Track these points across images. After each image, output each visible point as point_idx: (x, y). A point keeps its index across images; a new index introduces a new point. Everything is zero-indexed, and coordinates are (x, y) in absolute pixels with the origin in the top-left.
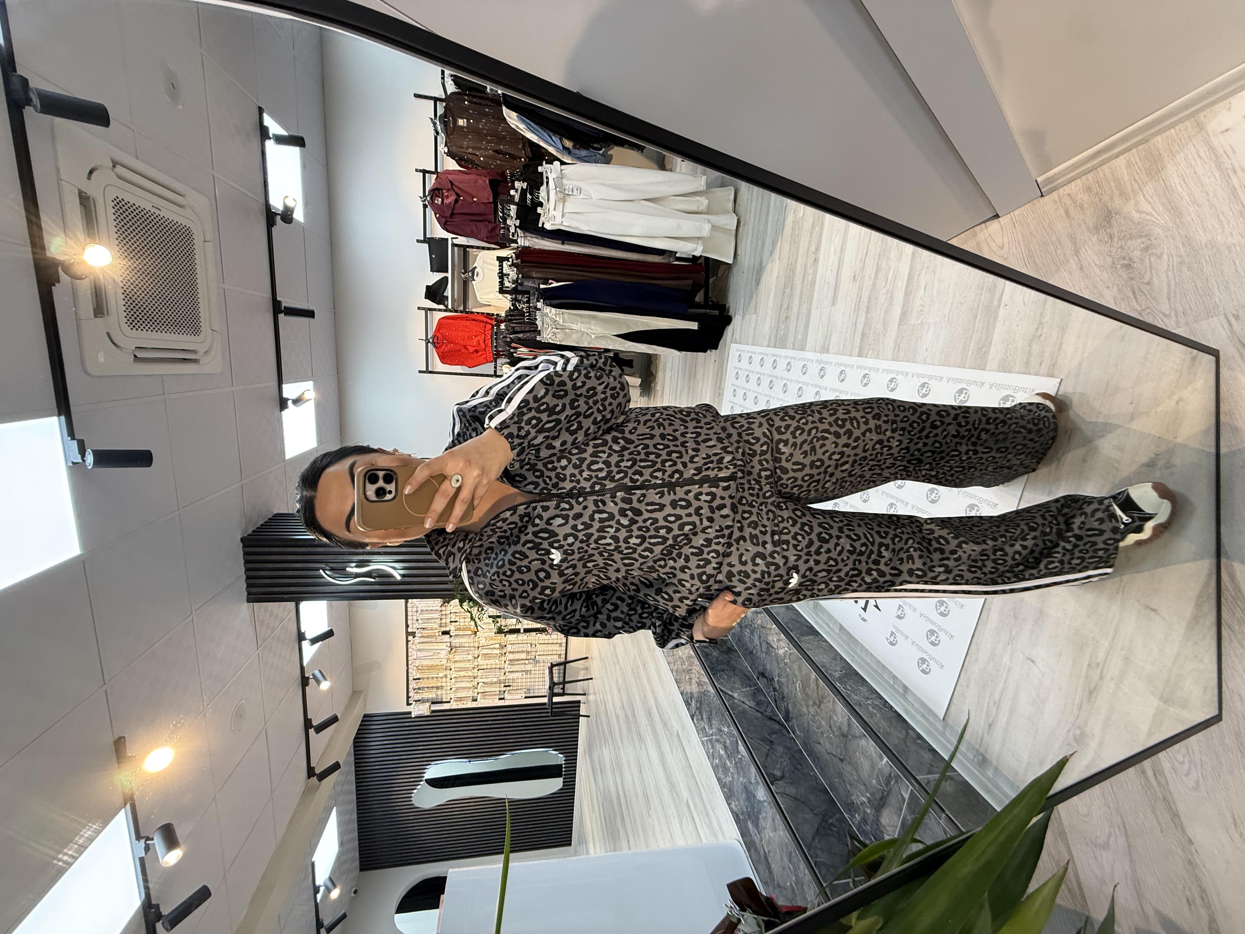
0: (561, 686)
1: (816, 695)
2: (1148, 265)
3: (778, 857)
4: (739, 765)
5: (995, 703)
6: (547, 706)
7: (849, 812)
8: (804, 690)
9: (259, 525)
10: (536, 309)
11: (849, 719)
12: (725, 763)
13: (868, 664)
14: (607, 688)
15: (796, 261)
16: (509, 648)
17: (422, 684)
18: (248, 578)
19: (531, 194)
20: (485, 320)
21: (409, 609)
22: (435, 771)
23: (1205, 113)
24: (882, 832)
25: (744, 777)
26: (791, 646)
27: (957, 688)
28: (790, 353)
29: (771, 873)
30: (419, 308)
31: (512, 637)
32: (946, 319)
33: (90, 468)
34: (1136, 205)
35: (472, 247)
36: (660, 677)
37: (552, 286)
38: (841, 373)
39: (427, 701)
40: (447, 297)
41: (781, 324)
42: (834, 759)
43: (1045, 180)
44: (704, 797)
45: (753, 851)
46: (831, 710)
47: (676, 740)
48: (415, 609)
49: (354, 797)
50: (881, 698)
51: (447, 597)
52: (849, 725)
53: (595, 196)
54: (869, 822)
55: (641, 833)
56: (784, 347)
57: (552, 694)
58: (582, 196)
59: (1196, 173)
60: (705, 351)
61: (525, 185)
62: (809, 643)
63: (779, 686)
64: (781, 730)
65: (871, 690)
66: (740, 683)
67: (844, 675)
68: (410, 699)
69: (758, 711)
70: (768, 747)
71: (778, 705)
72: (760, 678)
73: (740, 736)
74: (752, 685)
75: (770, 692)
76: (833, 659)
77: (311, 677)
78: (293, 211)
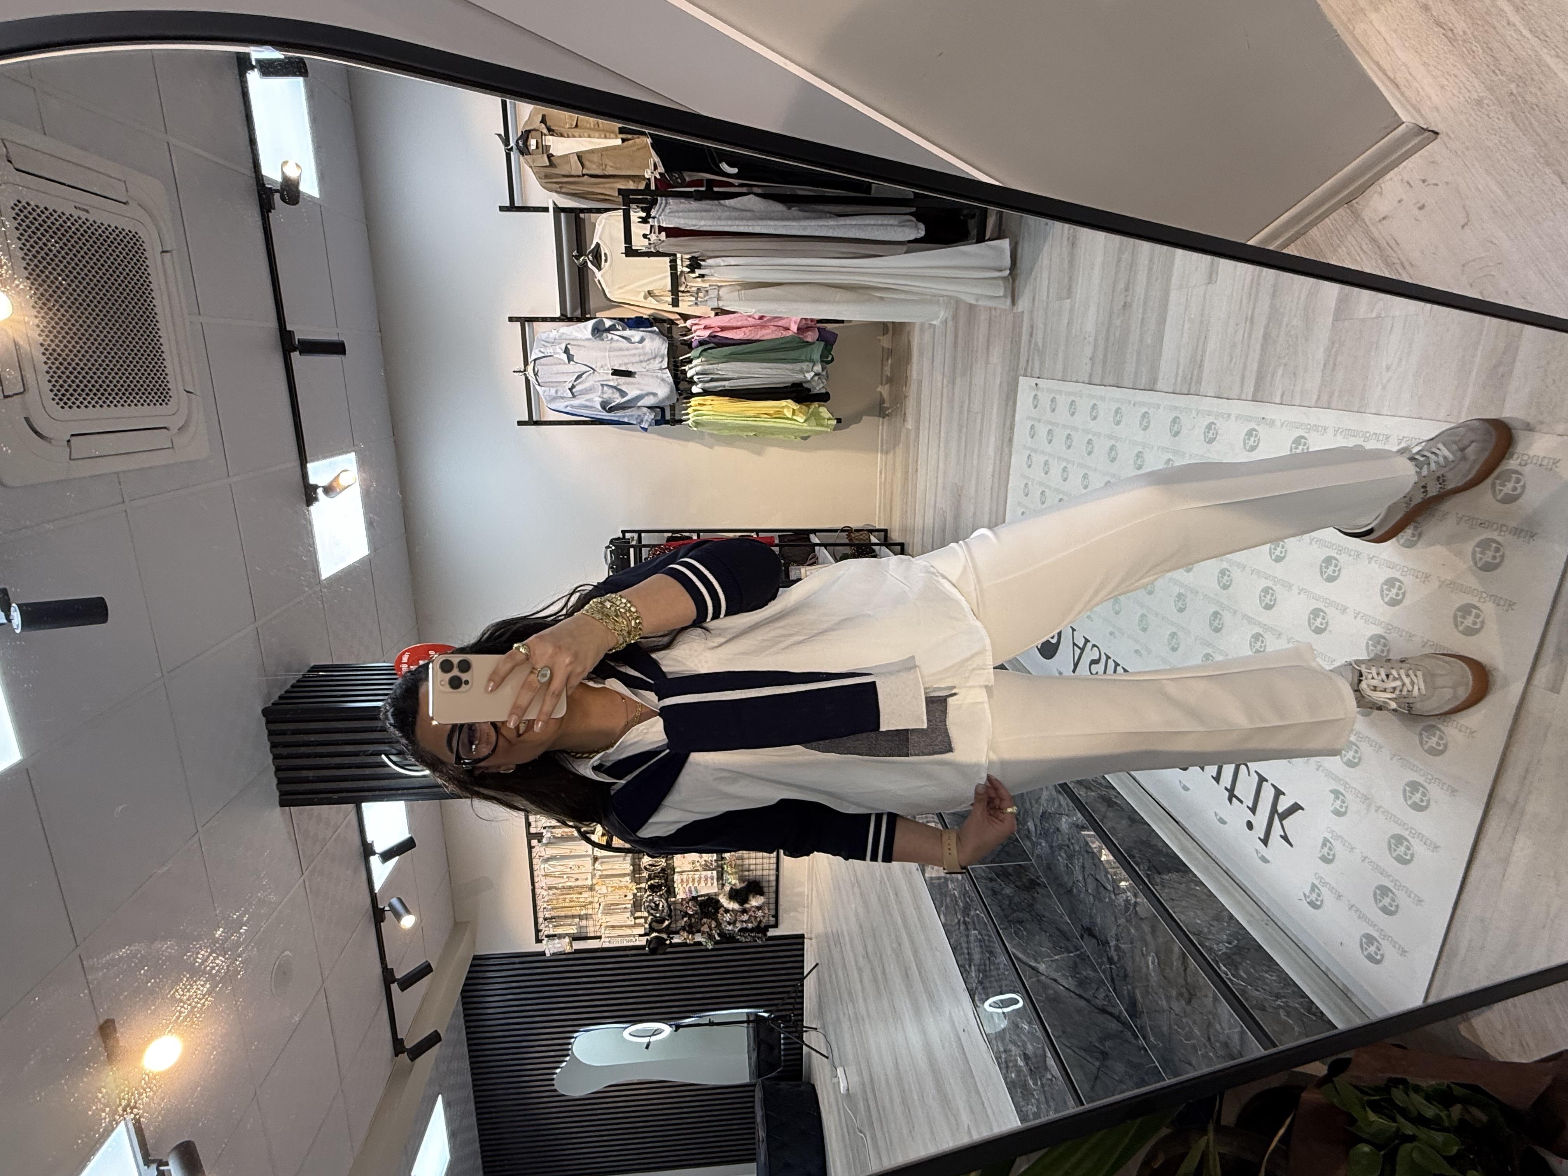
1: (1182, 981)
4: (1047, 1089)
8: (1162, 971)
9: (288, 687)
12: (1026, 1083)
18: (277, 768)
26: (1138, 890)
30: (511, 319)
33: (18, 631)
39: (567, 936)
46: (1210, 1013)
49: (469, 1078)
62: (1170, 888)
63: (1118, 955)
64: (1122, 1032)
65: (1285, 979)
66: (1051, 945)
67: (1234, 950)
68: (541, 934)
69: (1080, 996)
70: (1097, 1064)
71: (1117, 988)
72: (1086, 936)
73: (1049, 1043)
74: (1071, 948)
75: (1103, 963)
76: (1213, 920)
77: (387, 908)
78: (298, 184)
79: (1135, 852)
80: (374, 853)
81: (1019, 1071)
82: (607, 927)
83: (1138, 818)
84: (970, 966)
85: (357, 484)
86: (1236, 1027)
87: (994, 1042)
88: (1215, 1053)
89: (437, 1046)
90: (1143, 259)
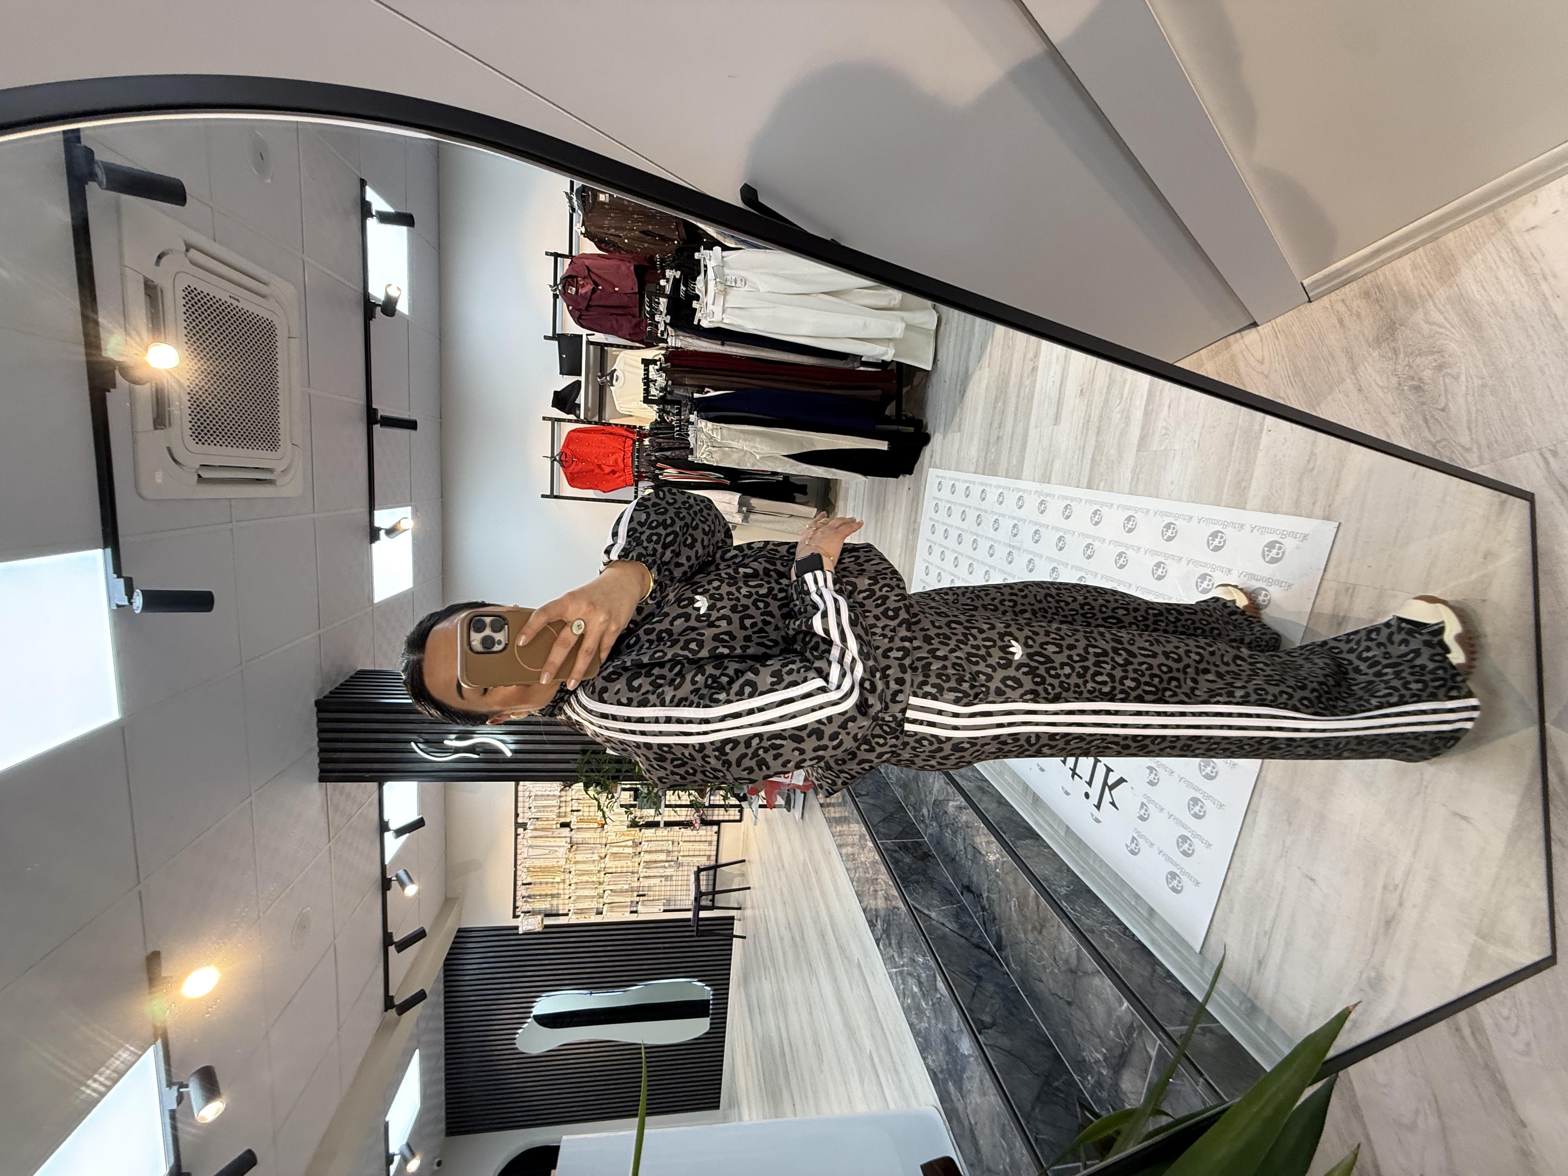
0: (710, 897)
1: (1035, 917)
2: (1442, 387)
3: (987, 1131)
4: (937, 1007)
5: (1266, 933)
6: (691, 923)
7: (1080, 1072)
8: (1021, 910)
9: (338, 685)
10: (688, 421)
11: (1079, 950)
12: (919, 1004)
13: (1103, 878)
14: (769, 901)
15: (1010, 370)
16: (645, 846)
17: (533, 890)
18: (322, 751)
19: (686, 285)
20: (625, 433)
21: (520, 794)
22: (546, 1005)
23: (1505, 207)
24: (1123, 1101)
25: (944, 1023)
26: (1004, 852)
27: (1217, 912)
28: (1002, 481)
29: (978, 1151)
30: (544, 418)
31: (649, 832)
32: (1196, 445)
33: (138, 612)
34: (1425, 314)
35: (612, 345)
36: (837, 889)
37: (708, 395)
38: (1066, 507)
39: (539, 913)
40: (579, 406)
41: (991, 446)
42: (1061, 1001)
43: (1313, 283)
44: (893, 1048)
45: (955, 1122)
46: (1055, 937)
47: (856, 972)
48: (527, 794)
49: (442, 1037)
50: (1120, 923)
51: (568, 780)
52: (1079, 958)
53: (763, 288)
54: (1106, 1086)
55: (810, 1094)
56: (994, 474)
57: (699, 907)
58: (747, 288)
59: (1497, 279)
60: (897, 477)
61: (678, 274)
62: (1027, 849)
63: (989, 904)
64: (991, 962)
66: (939, 899)
67: (1072, 892)
68: (517, 910)
69: (962, 936)
70: (975, 984)
71: (988, 928)
72: (965, 892)
73: (938, 968)
74: (954, 902)
75: (978, 911)
76: (1057, 871)
77: (394, 878)
78: (396, 303)
79: (1003, 825)
80: (388, 830)
81: (914, 996)
82: (572, 904)
83: (1003, 801)
84: (876, 920)
87: (894, 977)
88: (1059, 969)
89: (422, 1003)
90: (1011, 408)
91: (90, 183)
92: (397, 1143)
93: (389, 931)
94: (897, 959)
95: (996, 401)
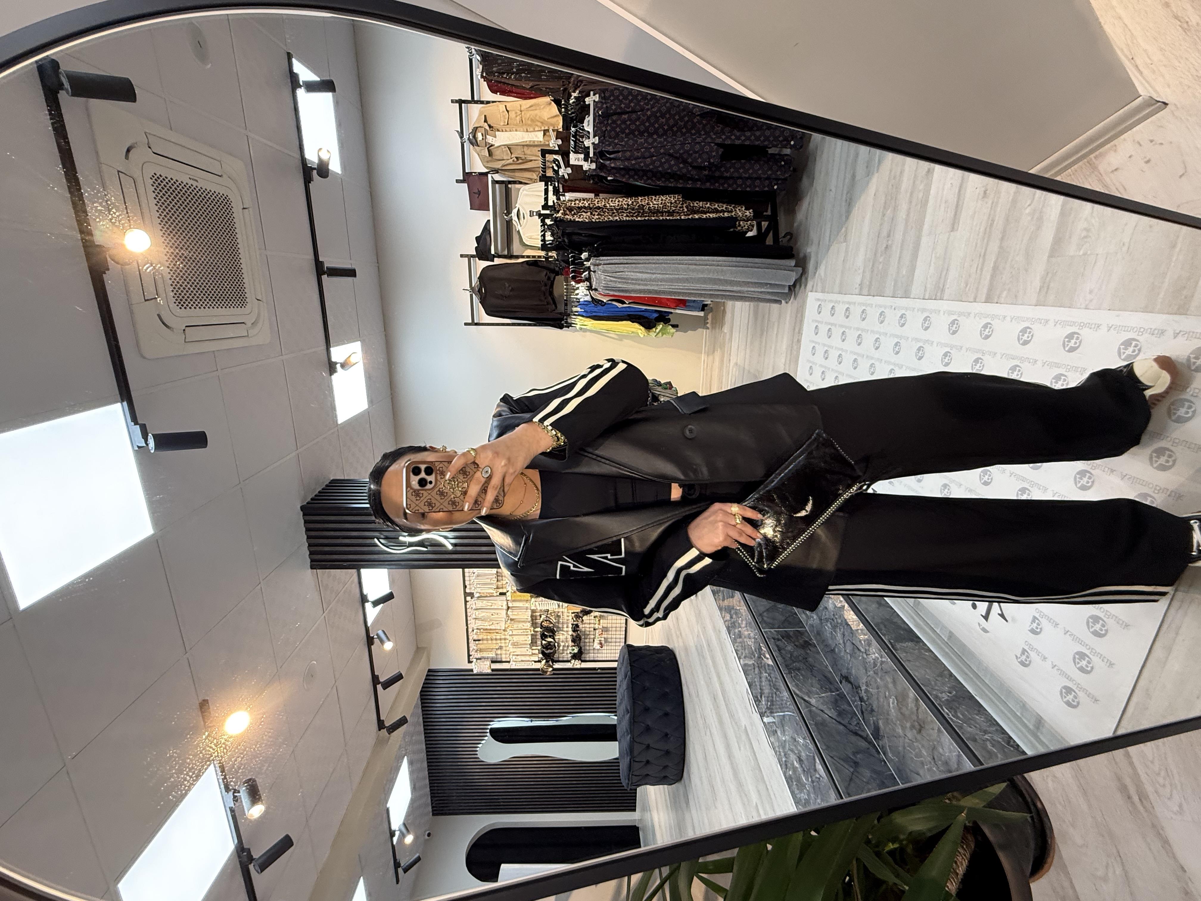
1: (915, 717)
4: (816, 785)
8: (900, 709)
9: (316, 493)
12: (800, 778)
17: (482, 645)
18: (310, 544)
30: (462, 256)
33: (152, 451)
35: (514, 183)
39: (488, 660)
41: (879, 255)
46: (935, 740)
49: (424, 747)
50: (1002, 731)
56: (879, 294)
62: (907, 653)
63: (867, 696)
64: (868, 749)
65: (990, 721)
66: (819, 687)
67: (954, 698)
68: (471, 657)
69: (840, 723)
70: (852, 770)
71: (866, 718)
72: (844, 681)
73: (817, 752)
74: (833, 690)
75: (856, 701)
76: (938, 676)
77: (375, 637)
78: (328, 164)
79: (881, 626)
80: (368, 601)
81: (795, 770)
82: (513, 655)
84: (761, 697)
85: (362, 361)
86: (955, 752)
87: (777, 749)
88: (938, 768)
89: (405, 725)
90: (902, 214)
91: (60, 91)
92: (397, 822)
93: (376, 674)
94: (779, 734)
95: (885, 208)
